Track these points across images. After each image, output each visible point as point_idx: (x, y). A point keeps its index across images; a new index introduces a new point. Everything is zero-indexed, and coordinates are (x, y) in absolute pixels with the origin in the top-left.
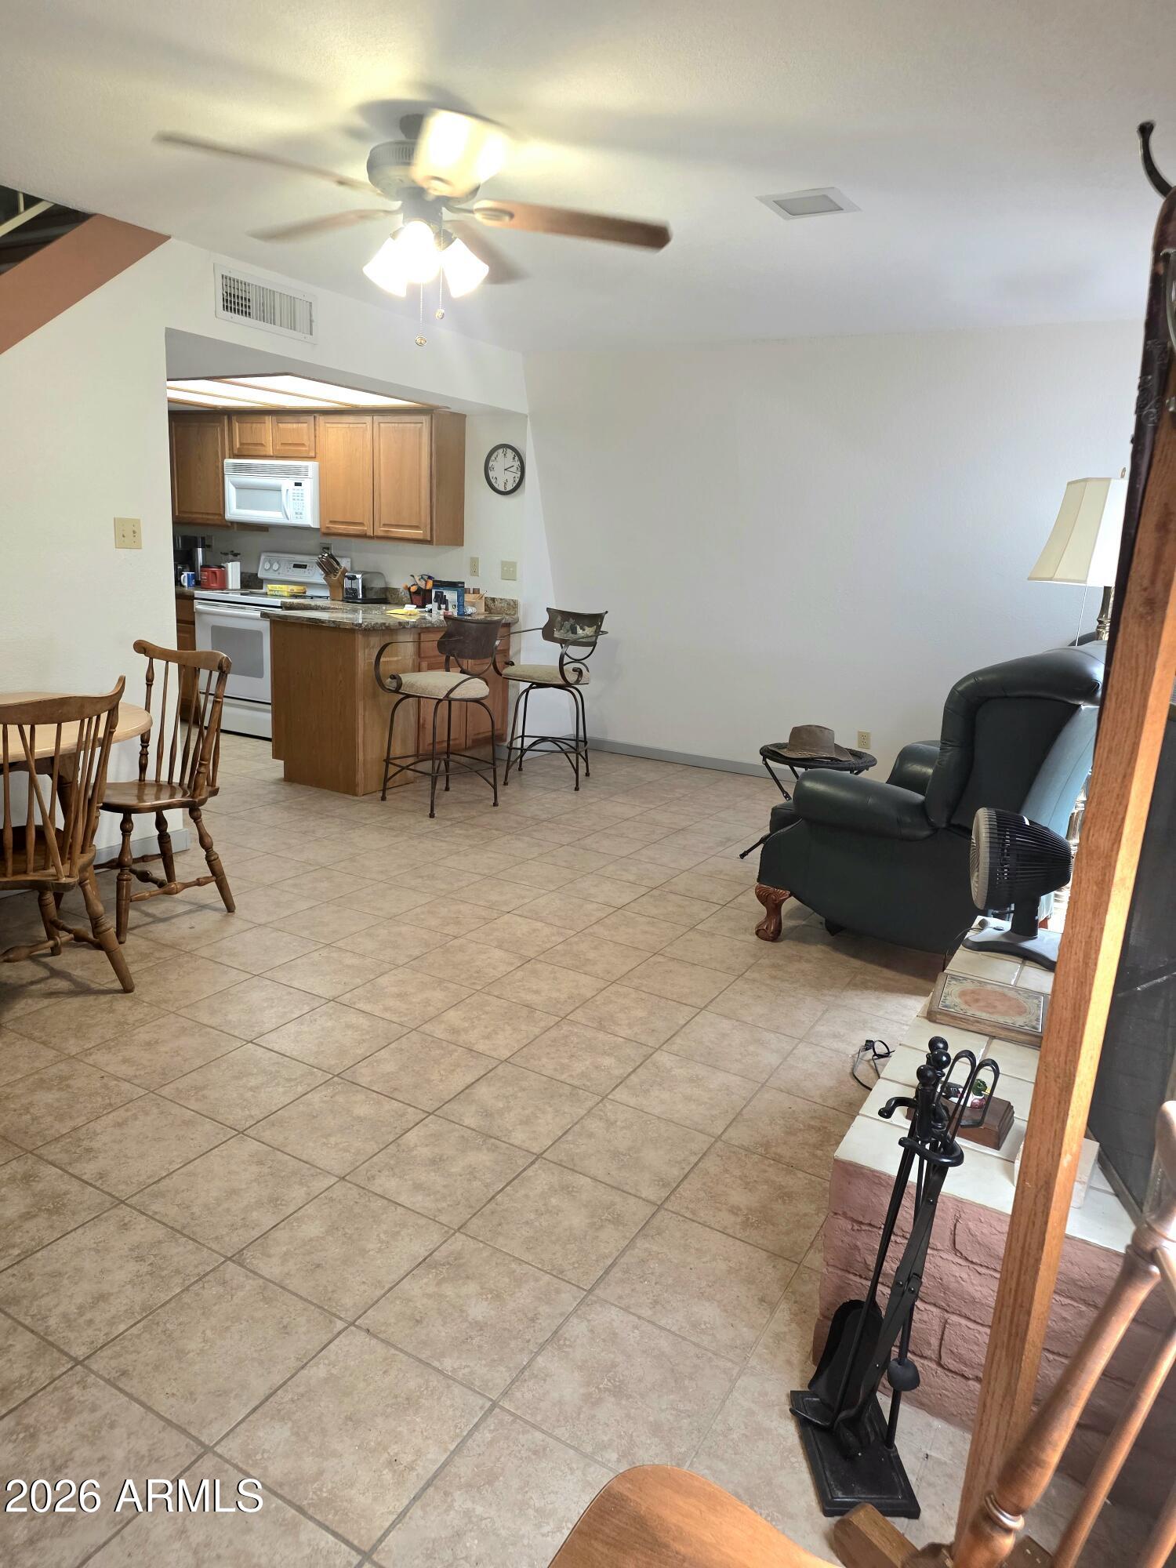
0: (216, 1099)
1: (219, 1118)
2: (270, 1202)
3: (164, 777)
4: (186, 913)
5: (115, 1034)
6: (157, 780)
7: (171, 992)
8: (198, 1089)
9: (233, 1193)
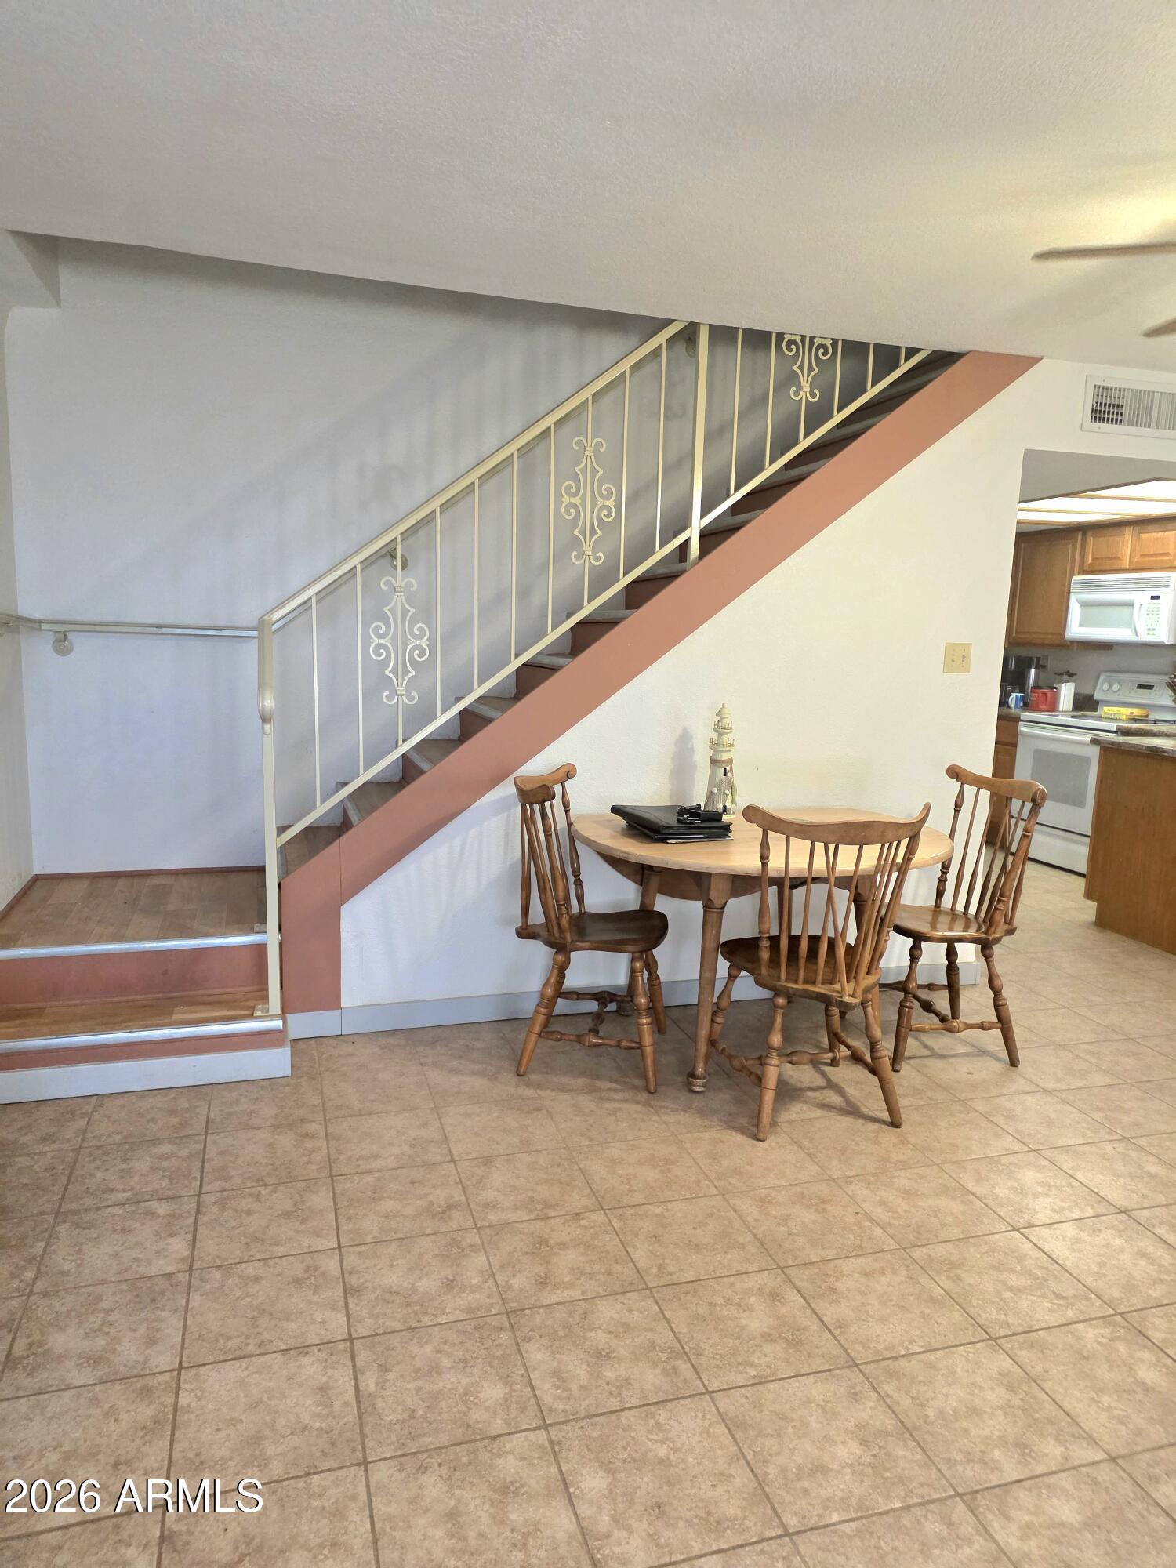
0: (970, 1285)
1: (971, 1310)
2: (1017, 1445)
3: (960, 907)
4: (967, 1055)
5: (877, 1168)
6: (952, 909)
7: (938, 1141)
8: (953, 1266)
9: (974, 1411)
